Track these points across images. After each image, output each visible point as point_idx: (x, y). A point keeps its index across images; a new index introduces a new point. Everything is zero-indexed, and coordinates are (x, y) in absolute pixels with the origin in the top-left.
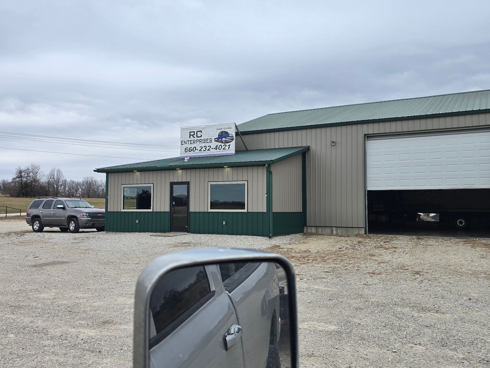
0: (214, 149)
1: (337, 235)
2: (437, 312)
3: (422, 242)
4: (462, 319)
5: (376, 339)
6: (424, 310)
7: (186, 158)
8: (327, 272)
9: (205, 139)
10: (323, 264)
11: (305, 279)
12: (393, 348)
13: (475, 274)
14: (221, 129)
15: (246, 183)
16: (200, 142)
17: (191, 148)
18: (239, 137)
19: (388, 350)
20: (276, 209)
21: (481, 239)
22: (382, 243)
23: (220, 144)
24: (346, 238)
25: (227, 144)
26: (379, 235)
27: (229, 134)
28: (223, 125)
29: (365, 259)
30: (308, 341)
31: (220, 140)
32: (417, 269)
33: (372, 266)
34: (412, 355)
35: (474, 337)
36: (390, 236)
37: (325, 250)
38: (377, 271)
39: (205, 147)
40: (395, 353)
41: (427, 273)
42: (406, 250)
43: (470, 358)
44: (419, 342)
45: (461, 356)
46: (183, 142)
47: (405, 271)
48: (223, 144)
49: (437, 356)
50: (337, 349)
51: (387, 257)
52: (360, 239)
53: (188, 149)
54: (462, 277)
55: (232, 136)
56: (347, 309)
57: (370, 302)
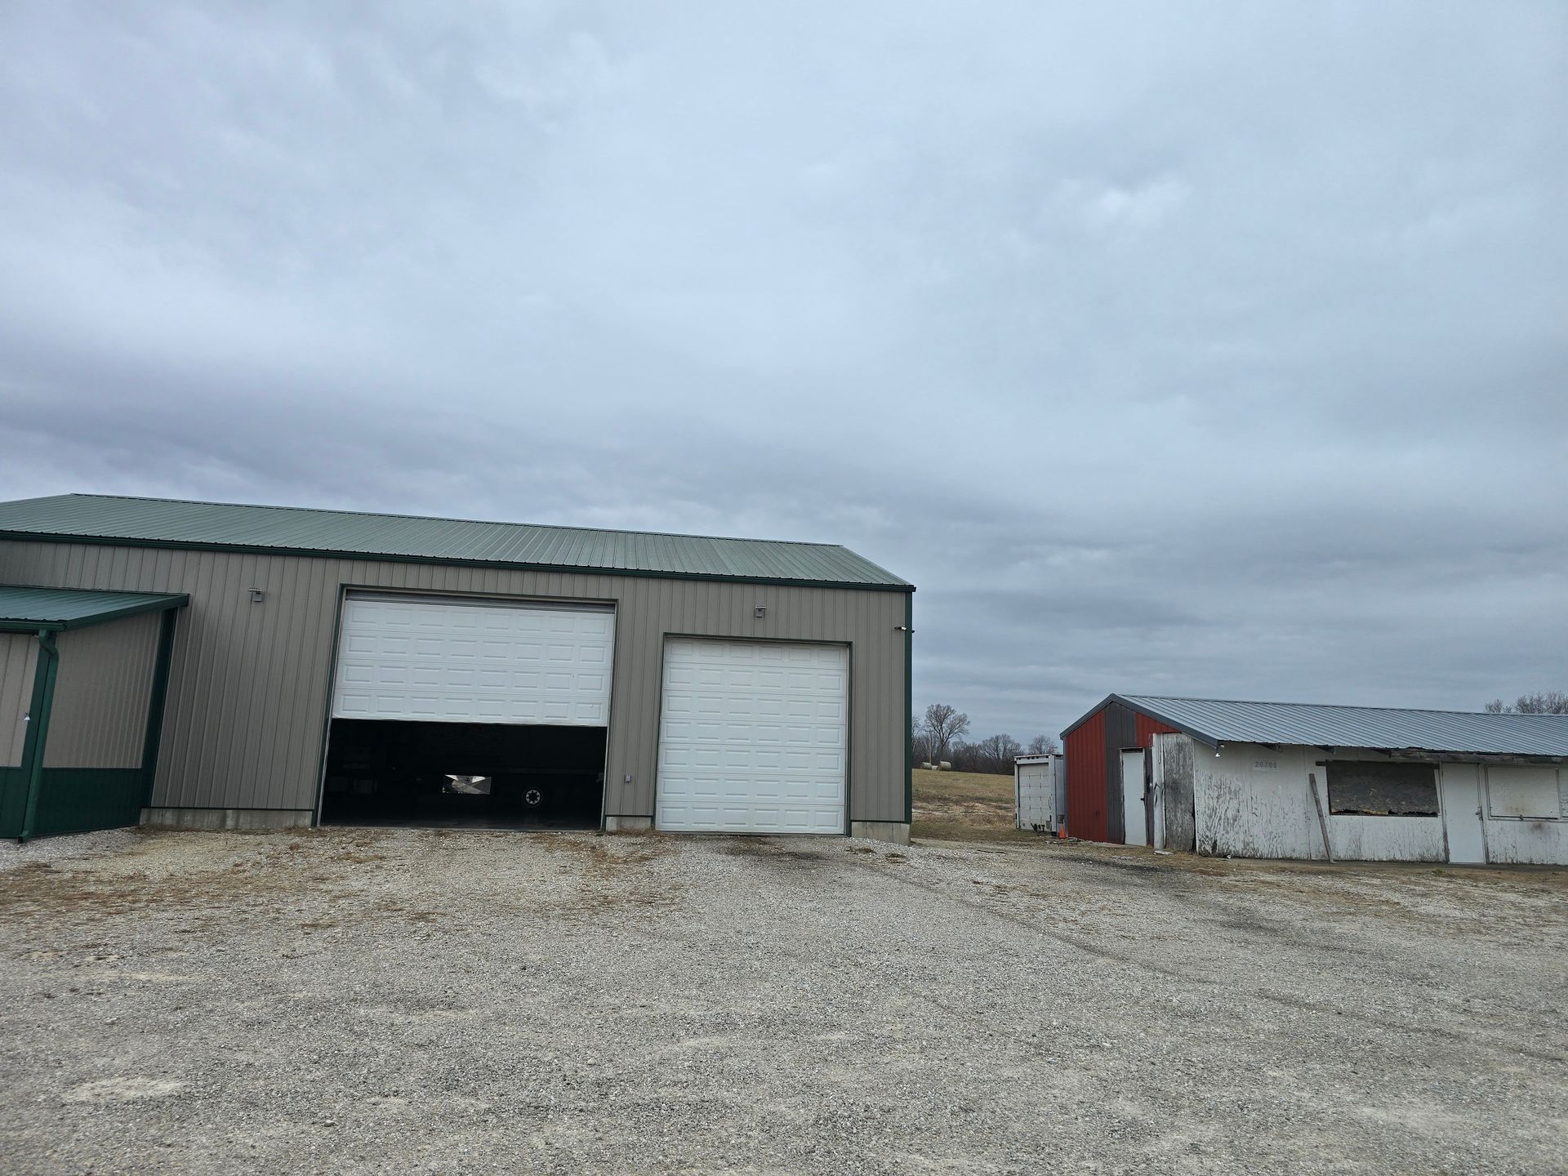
1: (236, 830)
2: (450, 1007)
3: (446, 842)
4: (500, 1018)
5: (288, 1100)
6: (422, 1005)
8: (185, 931)
10: (177, 910)
11: (112, 958)
12: (328, 1115)
13: (543, 911)
19: (313, 1123)
20: (55, 757)
21: (567, 832)
22: (351, 848)
24: (259, 838)
26: (347, 829)
29: (301, 890)
30: (82, 1137)
32: (423, 907)
33: (315, 906)
34: (371, 1124)
35: (517, 1055)
36: (373, 830)
37: (194, 871)
38: (326, 920)
40: (331, 1129)
41: (444, 915)
42: (407, 862)
43: (503, 1106)
44: (394, 1089)
45: (485, 1106)
47: (395, 914)
49: (429, 1117)
50: (169, 1145)
51: (356, 885)
52: (297, 840)
54: (516, 919)
56: (222, 1028)
57: (292, 1003)
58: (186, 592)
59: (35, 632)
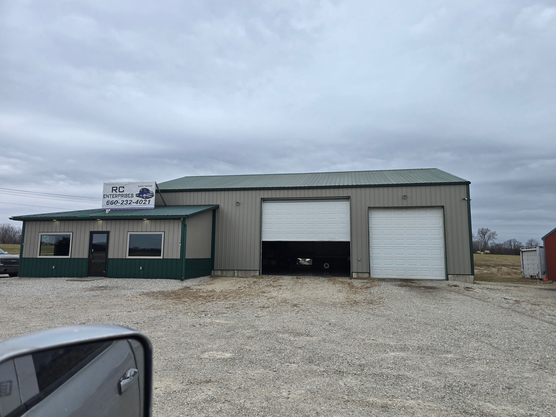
0: (135, 203)
1: (238, 277)
2: (307, 335)
3: (300, 281)
4: (324, 340)
5: (262, 362)
6: (299, 334)
7: (107, 210)
8: (227, 308)
9: (127, 194)
10: (225, 301)
11: (209, 315)
12: (274, 368)
13: (334, 305)
14: (143, 186)
15: (163, 233)
16: (121, 196)
17: (112, 201)
18: (158, 194)
19: (270, 370)
20: (188, 256)
21: (339, 278)
22: (271, 282)
23: (141, 199)
24: (245, 279)
25: (148, 200)
26: (270, 276)
27: (150, 191)
28: (145, 183)
29: (258, 296)
30: (207, 369)
31: (141, 195)
32: (295, 302)
33: (262, 301)
34: (287, 372)
35: (331, 353)
36: (277, 276)
37: (228, 289)
38: (266, 306)
39: (127, 201)
40: (276, 372)
41: (302, 305)
42: (289, 287)
43: (328, 370)
44: (293, 361)
45: (322, 369)
46: (106, 196)
47: (287, 304)
48: (143, 200)
49: (305, 371)
50: (230, 373)
51: (274, 294)
52: (255, 280)
53: (110, 202)
54: (325, 307)
55: (152, 193)
56: (241, 338)
57: (260, 331)
58: (218, 204)
59: (180, 219)
